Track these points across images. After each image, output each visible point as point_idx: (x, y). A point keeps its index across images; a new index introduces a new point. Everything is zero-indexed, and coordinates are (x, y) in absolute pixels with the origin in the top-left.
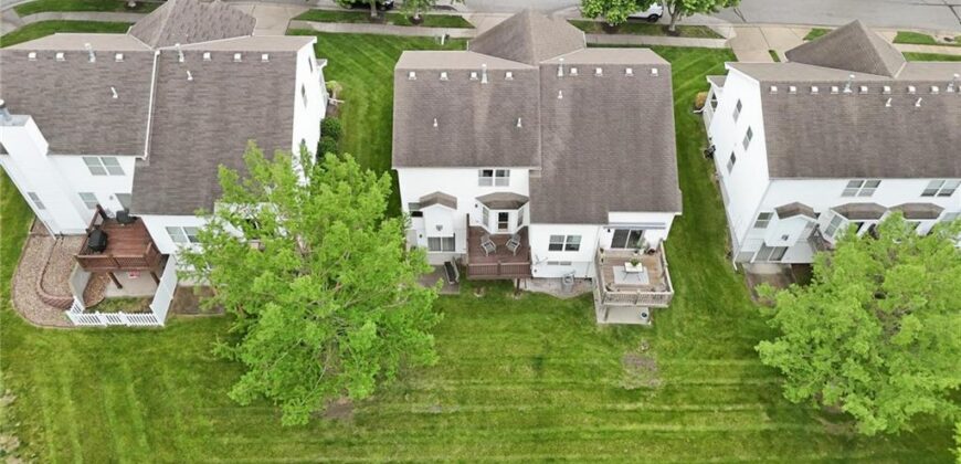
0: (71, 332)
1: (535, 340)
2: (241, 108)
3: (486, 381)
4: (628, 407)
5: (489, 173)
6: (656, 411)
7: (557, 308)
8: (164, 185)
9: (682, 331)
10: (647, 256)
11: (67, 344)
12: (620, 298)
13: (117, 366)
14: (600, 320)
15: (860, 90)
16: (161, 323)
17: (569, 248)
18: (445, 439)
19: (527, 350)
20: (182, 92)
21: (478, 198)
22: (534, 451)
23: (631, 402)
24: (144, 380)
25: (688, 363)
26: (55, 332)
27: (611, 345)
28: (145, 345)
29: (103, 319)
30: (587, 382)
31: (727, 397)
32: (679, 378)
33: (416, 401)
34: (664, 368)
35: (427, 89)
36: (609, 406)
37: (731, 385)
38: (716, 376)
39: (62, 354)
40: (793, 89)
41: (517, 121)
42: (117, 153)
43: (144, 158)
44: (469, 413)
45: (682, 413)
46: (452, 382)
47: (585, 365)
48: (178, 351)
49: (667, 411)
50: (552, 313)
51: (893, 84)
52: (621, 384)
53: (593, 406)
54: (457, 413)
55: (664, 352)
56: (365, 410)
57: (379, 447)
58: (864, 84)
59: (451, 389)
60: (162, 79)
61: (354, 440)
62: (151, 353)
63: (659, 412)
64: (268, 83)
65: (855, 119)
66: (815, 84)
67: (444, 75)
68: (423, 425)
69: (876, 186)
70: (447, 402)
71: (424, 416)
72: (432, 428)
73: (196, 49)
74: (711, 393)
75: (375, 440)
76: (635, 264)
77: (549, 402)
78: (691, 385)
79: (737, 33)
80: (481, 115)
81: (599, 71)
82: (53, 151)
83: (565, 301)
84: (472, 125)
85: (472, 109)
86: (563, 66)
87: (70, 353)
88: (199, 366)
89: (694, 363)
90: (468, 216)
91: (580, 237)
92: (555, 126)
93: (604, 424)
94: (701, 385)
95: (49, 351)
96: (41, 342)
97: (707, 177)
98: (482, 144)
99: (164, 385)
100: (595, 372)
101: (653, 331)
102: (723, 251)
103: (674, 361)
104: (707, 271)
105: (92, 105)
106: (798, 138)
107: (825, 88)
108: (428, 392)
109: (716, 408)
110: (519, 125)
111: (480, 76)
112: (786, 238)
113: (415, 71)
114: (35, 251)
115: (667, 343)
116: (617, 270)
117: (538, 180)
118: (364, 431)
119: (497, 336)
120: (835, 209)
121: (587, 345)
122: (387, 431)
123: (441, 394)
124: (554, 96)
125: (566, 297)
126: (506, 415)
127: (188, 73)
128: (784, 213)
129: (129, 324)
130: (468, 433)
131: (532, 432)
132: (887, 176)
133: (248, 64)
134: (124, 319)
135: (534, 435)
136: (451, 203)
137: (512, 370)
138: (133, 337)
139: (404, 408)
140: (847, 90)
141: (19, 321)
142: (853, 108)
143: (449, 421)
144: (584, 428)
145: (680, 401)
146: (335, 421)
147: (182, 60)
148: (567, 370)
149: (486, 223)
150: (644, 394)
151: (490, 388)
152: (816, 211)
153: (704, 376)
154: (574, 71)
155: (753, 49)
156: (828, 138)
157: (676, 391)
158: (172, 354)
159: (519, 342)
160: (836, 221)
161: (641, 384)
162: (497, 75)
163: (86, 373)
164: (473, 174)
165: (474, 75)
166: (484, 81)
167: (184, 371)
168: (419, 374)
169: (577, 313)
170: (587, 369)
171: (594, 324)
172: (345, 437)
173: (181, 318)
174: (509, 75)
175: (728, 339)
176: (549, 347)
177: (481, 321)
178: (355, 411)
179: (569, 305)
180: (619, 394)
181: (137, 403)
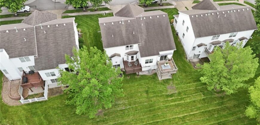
0: (22, 106)
1: (145, 87)
2: (61, 39)
3: (135, 99)
4: (170, 99)
5: (127, 47)
6: (177, 99)
7: (149, 78)
8: (43, 62)
9: (179, 78)
10: (169, 61)
11: (21, 109)
12: (165, 73)
13: (37, 112)
14: (160, 79)
15: (212, 14)
16: (47, 99)
17: (150, 62)
18: (128, 115)
19: (144, 89)
20: (44, 37)
21: (125, 53)
22: (150, 114)
23: (171, 98)
24: (45, 115)
25: (183, 86)
26: (17, 106)
27: (164, 85)
28: (43, 106)
29: (30, 101)
30: (160, 95)
31: (193, 92)
32: (181, 90)
33: (118, 107)
34: (177, 88)
35: (109, 27)
36: (166, 99)
37: (194, 89)
38: (190, 88)
39: (21, 111)
40: (197, 16)
41: (133, 33)
42: (29, 55)
43: (37, 56)
44: (132, 108)
45: (184, 98)
46: (126, 101)
47: (159, 91)
48: (53, 105)
49: (180, 98)
50: (148, 79)
51: (219, 12)
52: (168, 94)
53: (162, 100)
54: (129, 108)
55: (177, 84)
56: (106, 112)
57: (111, 120)
58: (213, 13)
59: (127, 102)
60: (37, 34)
61: (104, 120)
62: (46, 107)
63: (178, 99)
64: (67, 31)
65: (212, 21)
66: (202, 14)
67: (113, 23)
68: (121, 113)
69: (219, 36)
70: (126, 106)
71: (121, 110)
72: (124, 113)
73: (45, 25)
74: (189, 92)
75: (110, 119)
76: (167, 64)
77: (151, 101)
78: (184, 91)
80: (124, 32)
81: (151, 17)
82: (10, 57)
83: (150, 76)
84: (122, 35)
85: (121, 30)
86: (142, 17)
87: (23, 111)
88: (59, 108)
89: (184, 85)
90: (123, 58)
91: (153, 59)
92: (142, 32)
93: (166, 104)
94: (186, 90)
95: (17, 112)
96: (14, 110)
97: (178, 40)
98: (125, 40)
99: (51, 115)
100: (161, 92)
101: (173, 80)
102: (185, 58)
103: (179, 86)
104: (182, 63)
105: (19, 43)
106: (200, 28)
107: (204, 15)
108: (121, 104)
109: (191, 95)
110: (134, 33)
111: (122, 22)
112: (200, 52)
113: (105, 23)
114: (6, 86)
115: (176, 82)
116: (162, 66)
117: (141, 46)
118: (107, 117)
119: (135, 87)
120: (210, 43)
121: (158, 85)
122: (113, 116)
123: (124, 104)
124: (141, 25)
125: (150, 75)
126: (141, 106)
127: (45, 31)
128: (199, 46)
129: (38, 101)
130: (133, 113)
131: (149, 109)
132: (221, 34)
133: (60, 27)
134: (36, 100)
135: (149, 110)
136: (119, 55)
137: (141, 95)
138: (40, 104)
139: (115, 109)
140: (209, 15)
141: (6, 105)
142: (211, 19)
143: (128, 110)
144: (161, 106)
145: (182, 95)
146: (98, 116)
147: (42, 28)
148: (154, 93)
149: (128, 59)
150: (174, 95)
151: (136, 100)
152: (206, 44)
153: (187, 88)
154: (145, 18)
155: (181, 7)
156: (207, 27)
157: (181, 93)
158: (52, 107)
159: (141, 88)
160: (211, 46)
161: (172, 93)
162: (126, 22)
163: (29, 116)
164: (124, 47)
165: (120, 22)
166: (123, 23)
167: (56, 110)
168: (118, 100)
169: (154, 78)
170: (159, 92)
171: (158, 80)
172: (102, 119)
173: (52, 97)
174: (129, 21)
175: (190, 79)
176: (149, 88)
177: (130, 84)
178: (103, 112)
179: (151, 76)
180: (168, 96)
181: (45, 121)
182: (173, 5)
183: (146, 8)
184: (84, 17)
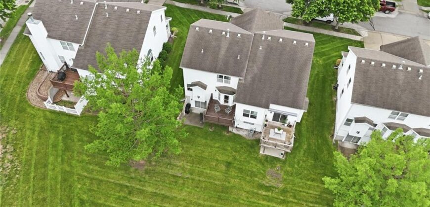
0: (45, 110)
1: (230, 154)
2: (124, 32)
3: (204, 167)
4: (264, 193)
5: (221, 77)
6: (276, 198)
7: (244, 143)
8: (87, 58)
9: (298, 165)
10: (289, 128)
11: (42, 115)
12: (269, 144)
13: (58, 127)
14: (261, 152)
15: (407, 69)
16: (79, 114)
17: (252, 117)
18: (180, 188)
19: (225, 158)
20: (103, 21)
21: (216, 87)
22: (217, 202)
23: (266, 191)
24: (66, 136)
25: (297, 180)
26: (39, 109)
27: (263, 164)
28: (70, 122)
29: (57, 108)
30: (248, 178)
31: (311, 200)
32: (291, 186)
33: (172, 169)
34: (285, 180)
35: (202, 35)
36: (255, 191)
37: (315, 195)
38: (309, 189)
39: (39, 118)
40: (373, 63)
41: (238, 56)
42: (72, 42)
43: (82, 45)
44: (193, 179)
45: (288, 202)
46: (189, 164)
47: (249, 171)
48: (83, 127)
49: (282, 200)
50: (241, 144)
51: (425, 69)
52: (264, 182)
53: (248, 188)
54: (188, 178)
55: (287, 173)
56: (150, 168)
57: (151, 185)
58: (410, 66)
59: (188, 167)
60: (97, 15)
61: (142, 179)
62: (72, 125)
63: (278, 199)
64: (137, 23)
65: (401, 82)
66: (384, 62)
67: (211, 31)
68: (172, 180)
69: (406, 116)
70: (185, 172)
71: (174, 176)
72: (176, 182)
73: (112, 5)
74: (304, 196)
75: (151, 182)
77: (229, 183)
78: (296, 190)
79: (369, 34)
80: (223, 51)
81: (281, 40)
82: (49, 36)
83: (249, 140)
84: (218, 54)
85: (219, 47)
86: (265, 35)
87: (42, 119)
88: (88, 134)
89: (300, 180)
90: (212, 94)
91: (257, 113)
92: (255, 61)
93: (251, 198)
94: (300, 191)
95: (34, 116)
96: (32, 112)
98: (220, 64)
99: (73, 140)
100: (253, 174)
101: (284, 162)
102: (330, 133)
103: (290, 178)
104: (319, 141)
105: (67, 21)
106: (370, 86)
107: (389, 65)
108: (178, 166)
109: (305, 204)
110: (239, 58)
111: (226, 34)
112: (358, 133)
113: (199, 27)
114: (41, 76)
115: (289, 169)
116: (272, 131)
117: (242, 83)
118: (147, 177)
119: (214, 149)
120: (384, 124)
121: (252, 162)
122: (157, 179)
123: (183, 169)
124: (258, 48)
125: (250, 139)
126: (209, 184)
127: (107, 14)
128: (358, 120)
129: (67, 112)
130: (190, 188)
131: (218, 194)
132: (411, 113)
133: (131, 14)
134: (65, 109)
135: (219, 196)
136: (204, 87)
137: (216, 165)
138: (67, 118)
139: (167, 171)
140: (401, 68)
141: (27, 102)
142: (401, 77)
143: (184, 181)
144: (242, 198)
145: (289, 196)
146: (136, 170)
147: (106, 8)
148: (241, 170)
149: (219, 99)
150: (273, 189)
151: (204, 171)
152: (374, 123)
153: (303, 188)
154: (269, 38)
155: (374, 43)
156: (385, 89)
157: (288, 192)
158: (80, 128)
159: (222, 154)
160: (384, 129)
161: (272, 184)
162: (234, 35)
163: (46, 128)
164: (214, 76)
165: (224, 33)
166: (228, 36)
167: (83, 136)
168: (176, 158)
169: (252, 146)
170: (250, 173)
171: (258, 153)
172: (139, 177)
173: (87, 114)
174: (239, 35)
175: (319, 174)
176: (235, 159)
177: (208, 141)
178: (146, 167)
179: (249, 142)
180: (261, 186)
181: (61, 144)
182: (360, 35)
183: (305, 27)
184: (195, 13)
